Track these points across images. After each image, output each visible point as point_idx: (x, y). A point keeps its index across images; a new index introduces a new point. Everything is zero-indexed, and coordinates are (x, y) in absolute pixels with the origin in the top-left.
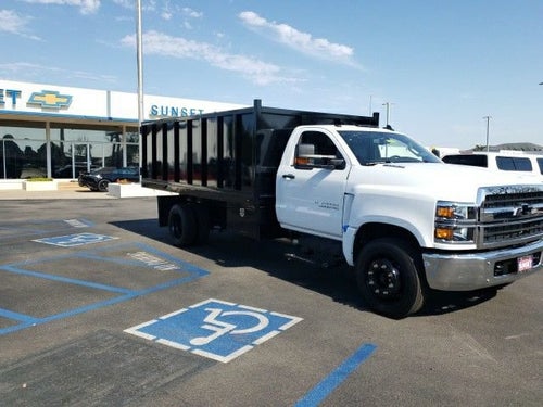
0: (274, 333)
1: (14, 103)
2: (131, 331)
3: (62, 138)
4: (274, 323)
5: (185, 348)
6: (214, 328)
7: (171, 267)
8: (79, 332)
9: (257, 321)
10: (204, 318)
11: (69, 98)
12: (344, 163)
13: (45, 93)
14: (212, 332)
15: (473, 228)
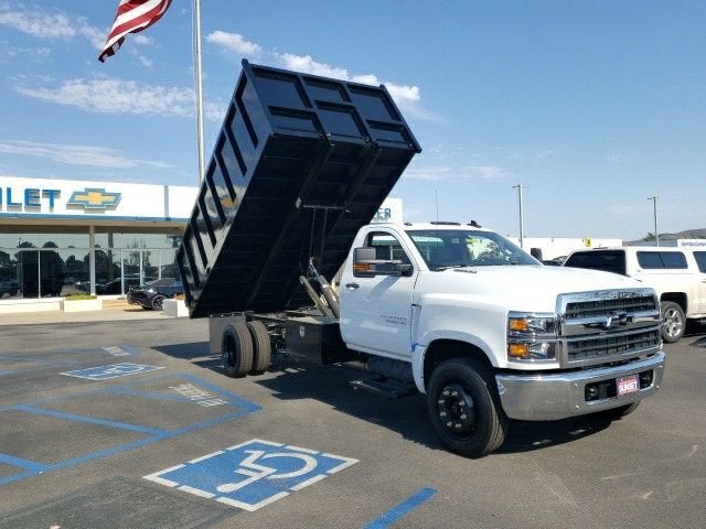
0: (320, 477)
1: (52, 204)
2: (153, 477)
3: (111, 244)
4: (323, 465)
5: (209, 495)
6: (249, 473)
7: (219, 402)
8: (90, 480)
9: (302, 464)
10: (241, 460)
11: (117, 196)
12: (411, 269)
13: (88, 191)
14: (246, 477)
15: (554, 343)
